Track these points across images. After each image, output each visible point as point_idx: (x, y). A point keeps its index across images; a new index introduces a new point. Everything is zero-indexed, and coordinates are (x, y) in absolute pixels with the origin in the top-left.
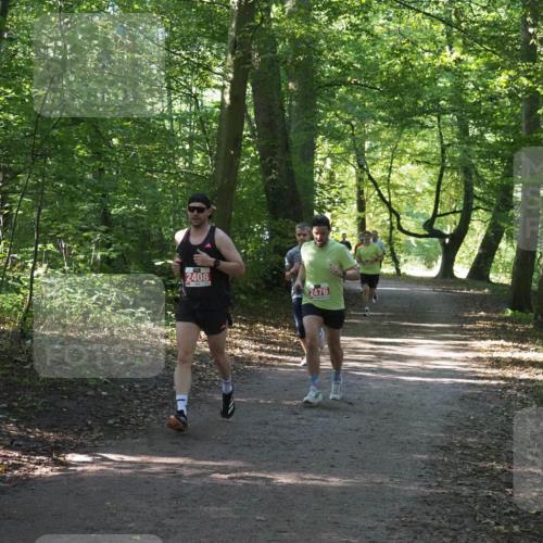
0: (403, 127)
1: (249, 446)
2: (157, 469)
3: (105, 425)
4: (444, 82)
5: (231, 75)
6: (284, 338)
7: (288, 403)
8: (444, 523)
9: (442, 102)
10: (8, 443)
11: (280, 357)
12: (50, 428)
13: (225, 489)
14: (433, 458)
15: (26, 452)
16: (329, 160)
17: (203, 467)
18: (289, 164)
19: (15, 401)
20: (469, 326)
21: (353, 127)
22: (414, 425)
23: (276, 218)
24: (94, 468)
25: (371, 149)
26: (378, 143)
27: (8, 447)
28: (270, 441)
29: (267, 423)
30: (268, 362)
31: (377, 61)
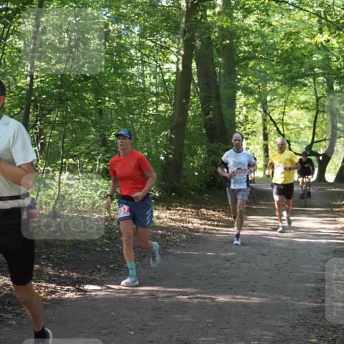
0: (292, 86)
1: (200, 279)
2: (142, 293)
3: (108, 268)
4: (317, 57)
5: (182, 52)
6: (219, 217)
7: (224, 255)
9: (316, 70)
10: (48, 279)
11: (217, 228)
12: (74, 270)
13: (187, 304)
14: (318, 286)
15: (59, 284)
16: (244, 108)
17: (171, 292)
18: (220, 107)
19: (51, 254)
20: (336, 210)
21: (259, 86)
22: (303, 266)
23: (212, 141)
24: (102, 293)
25: (271, 101)
26: (275, 97)
27: (47, 282)
28: (214, 277)
29: (211, 267)
30: (210, 231)
31: (275, 44)
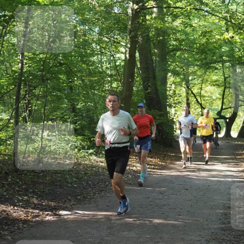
0: (207, 69)
1: (141, 207)
2: (100, 217)
3: (76, 199)
4: (225, 49)
5: (129, 46)
6: (155, 162)
7: (158, 189)
8: (232, 238)
9: (224, 58)
10: (33, 207)
11: (154, 170)
12: (52, 200)
13: (132, 225)
14: (225, 211)
15: (41, 210)
16: (173, 85)
18: (155, 85)
19: (36, 189)
20: (239, 157)
21: (184, 70)
22: (216, 198)
23: (150, 110)
24: (72, 217)
25: (192, 80)
26: (195, 77)
27: (33, 208)
28: (151, 205)
29: (149, 198)
30: (149, 173)
31: (195, 39)
